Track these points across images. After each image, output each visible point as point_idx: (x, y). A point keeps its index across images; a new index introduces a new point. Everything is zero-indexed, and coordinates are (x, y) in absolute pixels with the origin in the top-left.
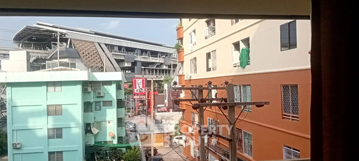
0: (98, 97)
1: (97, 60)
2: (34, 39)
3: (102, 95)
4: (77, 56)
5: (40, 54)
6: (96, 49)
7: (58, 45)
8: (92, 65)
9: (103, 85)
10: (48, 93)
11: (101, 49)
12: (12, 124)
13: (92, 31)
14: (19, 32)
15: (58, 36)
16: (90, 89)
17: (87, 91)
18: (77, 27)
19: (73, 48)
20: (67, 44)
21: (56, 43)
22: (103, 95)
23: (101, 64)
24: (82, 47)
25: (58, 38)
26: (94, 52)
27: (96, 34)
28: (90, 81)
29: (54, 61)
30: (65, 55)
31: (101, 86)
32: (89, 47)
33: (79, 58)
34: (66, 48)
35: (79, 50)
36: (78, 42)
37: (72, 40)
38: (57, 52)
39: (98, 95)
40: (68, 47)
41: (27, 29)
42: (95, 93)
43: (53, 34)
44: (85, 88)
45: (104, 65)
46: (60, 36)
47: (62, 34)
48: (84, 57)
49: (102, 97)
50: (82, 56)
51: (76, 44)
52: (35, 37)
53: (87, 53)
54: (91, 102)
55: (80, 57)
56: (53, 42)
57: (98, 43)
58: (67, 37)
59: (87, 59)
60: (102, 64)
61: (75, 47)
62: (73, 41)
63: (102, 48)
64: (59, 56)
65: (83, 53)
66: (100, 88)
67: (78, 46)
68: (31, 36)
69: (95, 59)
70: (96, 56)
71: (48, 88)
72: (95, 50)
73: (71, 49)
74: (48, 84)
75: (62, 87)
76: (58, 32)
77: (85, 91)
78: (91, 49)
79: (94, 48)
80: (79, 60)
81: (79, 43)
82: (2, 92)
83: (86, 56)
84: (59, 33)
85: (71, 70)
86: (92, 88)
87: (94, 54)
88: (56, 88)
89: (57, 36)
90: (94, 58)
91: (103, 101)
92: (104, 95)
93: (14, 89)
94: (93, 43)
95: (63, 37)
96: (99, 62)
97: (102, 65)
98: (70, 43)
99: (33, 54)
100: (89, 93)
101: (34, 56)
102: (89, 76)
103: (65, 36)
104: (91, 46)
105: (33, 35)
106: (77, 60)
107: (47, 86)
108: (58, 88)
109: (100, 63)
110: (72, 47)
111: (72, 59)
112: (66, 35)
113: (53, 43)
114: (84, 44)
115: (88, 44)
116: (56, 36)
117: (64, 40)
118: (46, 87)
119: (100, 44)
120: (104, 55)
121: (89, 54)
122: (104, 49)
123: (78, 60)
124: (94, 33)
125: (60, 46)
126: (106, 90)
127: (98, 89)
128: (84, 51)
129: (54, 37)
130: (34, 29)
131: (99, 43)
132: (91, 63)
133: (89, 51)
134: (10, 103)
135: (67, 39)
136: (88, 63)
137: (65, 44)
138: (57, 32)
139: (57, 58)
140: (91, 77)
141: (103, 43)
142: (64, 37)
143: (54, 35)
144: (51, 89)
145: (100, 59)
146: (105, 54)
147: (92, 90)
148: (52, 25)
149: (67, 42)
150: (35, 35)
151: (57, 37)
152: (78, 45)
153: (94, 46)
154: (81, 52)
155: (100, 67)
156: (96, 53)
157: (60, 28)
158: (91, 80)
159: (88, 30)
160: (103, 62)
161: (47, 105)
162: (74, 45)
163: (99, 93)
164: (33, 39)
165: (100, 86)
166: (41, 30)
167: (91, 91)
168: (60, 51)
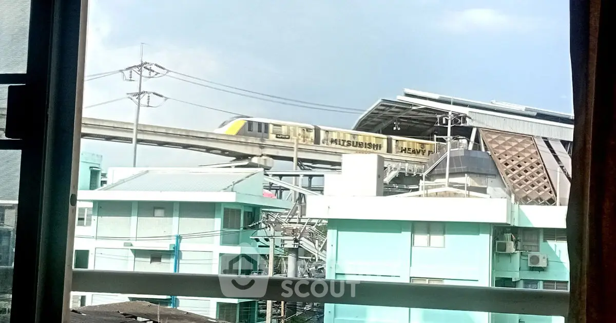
0: (532, 269)
1: (539, 182)
2: (397, 129)
3: (542, 264)
4: (491, 170)
5: (407, 165)
6: (538, 153)
7: (449, 143)
8: (528, 192)
9: (545, 241)
10: (413, 248)
11: (551, 154)
12: (335, 316)
13: (531, 110)
14: (366, 113)
15: (449, 122)
16: (511, 247)
17: (505, 251)
18: (494, 101)
19: (483, 150)
20: (468, 142)
21: (442, 138)
22: (545, 266)
23: (550, 192)
24: (504, 149)
25: (449, 126)
26: (533, 160)
27: (541, 116)
28: (512, 225)
29: (439, 181)
30: (463, 168)
31: (541, 240)
32: (520, 149)
33: (495, 175)
34: (466, 151)
35: (497, 155)
36: (494, 137)
37: (481, 131)
38: (446, 159)
39: (532, 263)
40: (471, 147)
41: (383, 108)
42: (526, 258)
43: (439, 116)
44: (498, 244)
45: (556, 196)
46: (455, 121)
47: (458, 117)
48: (507, 174)
49: (541, 269)
50: (502, 170)
51: (491, 142)
52: (399, 126)
53: (514, 163)
54: (513, 280)
55: (497, 174)
56: (437, 135)
57: (543, 138)
58: (469, 123)
59: (514, 179)
60: (553, 192)
61: (486, 149)
62: (482, 134)
63: (553, 151)
64: (449, 170)
65: (507, 164)
66: (538, 247)
67: (494, 146)
68: (390, 122)
69: (535, 178)
70: (538, 173)
71: (415, 236)
72: (535, 155)
73: (478, 152)
74: (415, 227)
75: (446, 235)
76: (450, 113)
77: (499, 250)
78: (527, 155)
79: (533, 151)
80: (496, 181)
81: (496, 138)
82: (322, 246)
83: (513, 170)
84: (452, 114)
85: (469, 196)
86: (516, 245)
87: (532, 168)
88: (433, 237)
89: (447, 120)
90: (533, 177)
91: (544, 281)
92: (548, 265)
93: (344, 235)
94: (531, 138)
95: (460, 123)
96: (545, 187)
97: (553, 195)
98: (477, 140)
99: (394, 165)
100: (510, 255)
101: (395, 169)
102: (511, 212)
103: (465, 121)
104: (526, 145)
105: (395, 121)
106: (490, 180)
107: (413, 232)
108: (437, 239)
109: (546, 189)
110: (480, 149)
111: (478, 178)
112: (467, 119)
113: (437, 138)
114: (509, 140)
115: (520, 140)
116: (444, 122)
117: (462, 131)
118: (410, 233)
119: (550, 141)
120: (559, 169)
121: (519, 166)
122: (557, 154)
123: (494, 180)
124: (535, 114)
125: (453, 146)
126: (553, 252)
127: (533, 248)
128: (508, 157)
129: (439, 125)
130: (397, 107)
131: (546, 138)
132: (524, 188)
133: (521, 158)
134: (333, 267)
135: (470, 129)
136: (517, 190)
137: (465, 141)
138: (446, 113)
139: (442, 175)
140: (516, 215)
141: (556, 140)
142: (462, 125)
143: (441, 119)
144: (421, 239)
145: (546, 180)
146: (562, 167)
147: (517, 250)
148: (437, 97)
149: (468, 136)
150: (399, 121)
151: (447, 124)
152: (493, 144)
153: (535, 145)
154: (501, 161)
155: (546, 198)
156: (538, 164)
157: (455, 104)
158: (516, 225)
159: (521, 108)
160: (554, 186)
161: (411, 278)
162: (485, 145)
163: (535, 259)
164: (395, 128)
165: (538, 242)
166: (414, 108)
167: (513, 250)
168: (451, 158)
